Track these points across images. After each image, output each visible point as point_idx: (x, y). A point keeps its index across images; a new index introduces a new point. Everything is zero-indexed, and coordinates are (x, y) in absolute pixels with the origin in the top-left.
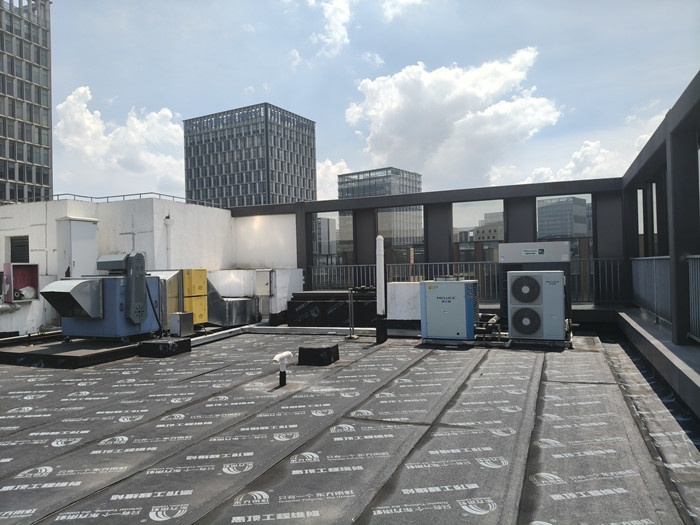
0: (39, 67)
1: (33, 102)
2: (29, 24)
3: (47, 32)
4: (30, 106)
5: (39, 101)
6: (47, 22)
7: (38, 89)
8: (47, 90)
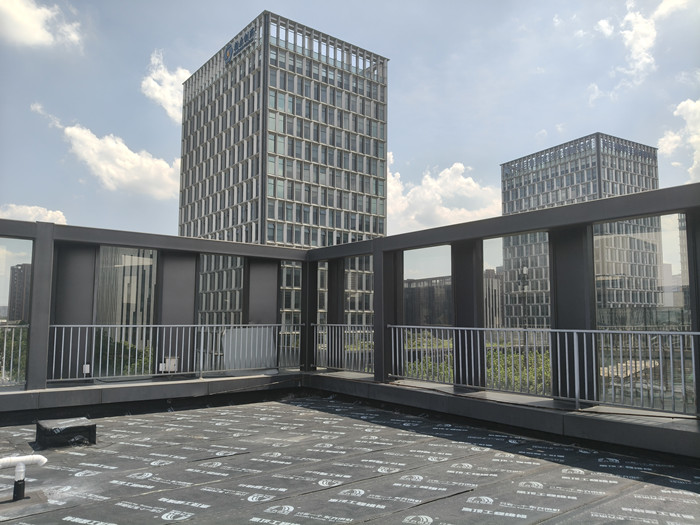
0: (377, 122)
1: (372, 155)
2: (370, 83)
3: (384, 87)
4: (369, 159)
5: (377, 155)
6: (384, 79)
7: (376, 142)
8: (383, 142)
